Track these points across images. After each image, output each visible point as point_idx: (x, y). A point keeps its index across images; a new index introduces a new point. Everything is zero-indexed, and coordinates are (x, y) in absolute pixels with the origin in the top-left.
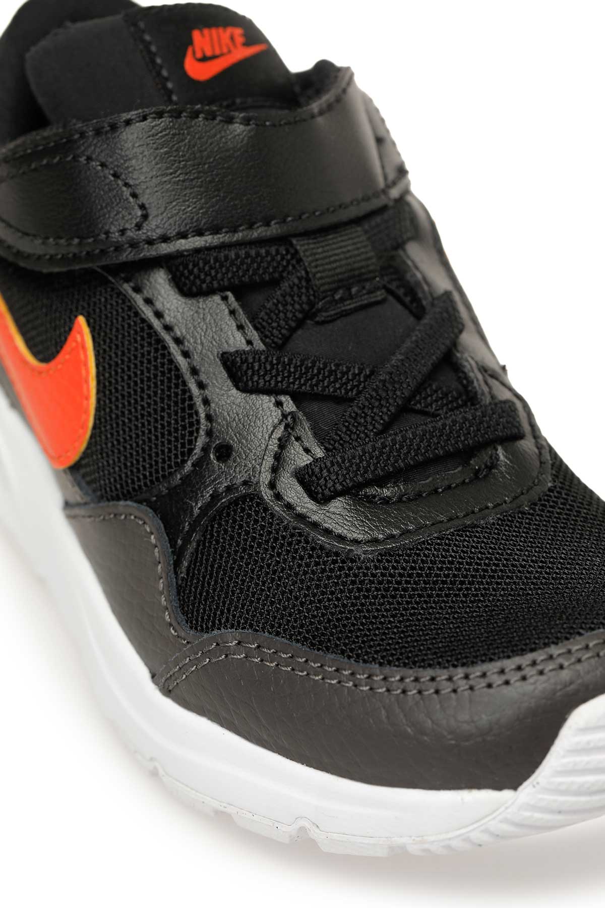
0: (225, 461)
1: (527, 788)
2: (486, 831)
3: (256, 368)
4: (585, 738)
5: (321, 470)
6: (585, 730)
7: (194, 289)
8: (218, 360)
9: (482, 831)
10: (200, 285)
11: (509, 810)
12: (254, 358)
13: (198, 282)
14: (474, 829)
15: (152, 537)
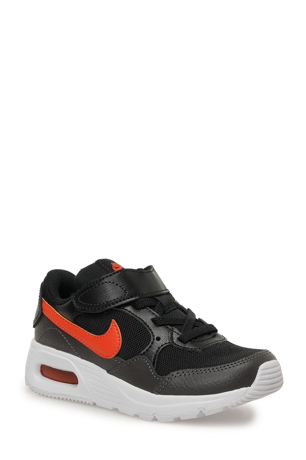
0: (160, 339)
1: (253, 385)
2: (246, 397)
3: (158, 321)
4: (266, 371)
5: (184, 336)
6: (263, 370)
7: (140, 308)
8: (150, 321)
9: (245, 398)
10: (142, 306)
11: (250, 391)
12: (157, 319)
13: (141, 305)
14: (242, 397)
15: (146, 361)
